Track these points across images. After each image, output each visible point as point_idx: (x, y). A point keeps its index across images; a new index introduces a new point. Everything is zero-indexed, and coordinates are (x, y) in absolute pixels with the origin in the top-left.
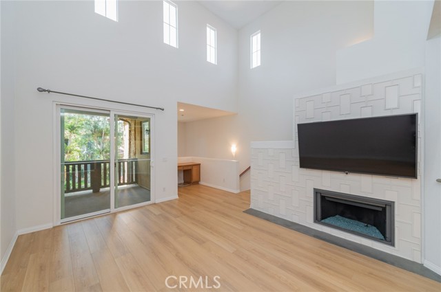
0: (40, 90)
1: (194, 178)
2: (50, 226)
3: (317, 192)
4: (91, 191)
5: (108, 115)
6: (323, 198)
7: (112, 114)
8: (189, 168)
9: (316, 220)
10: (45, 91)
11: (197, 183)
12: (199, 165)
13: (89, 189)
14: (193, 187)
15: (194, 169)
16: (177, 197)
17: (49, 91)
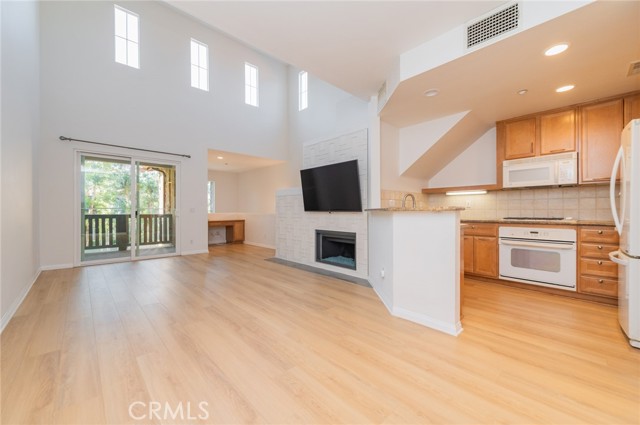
0: (62, 138)
1: (237, 236)
2: (71, 266)
3: (318, 233)
4: (117, 249)
5: (129, 163)
6: (324, 238)
7: (133, 162)
8: (230, 224)
9: (318, 259)
10: (66, 139)
11: (241, 242)
12: (243, 221)
13: (115, 246)
14: (235, 247)
15: (237, 226)
16: (207, 251)
17: (70, 140)
